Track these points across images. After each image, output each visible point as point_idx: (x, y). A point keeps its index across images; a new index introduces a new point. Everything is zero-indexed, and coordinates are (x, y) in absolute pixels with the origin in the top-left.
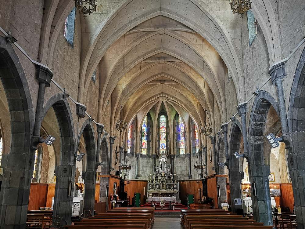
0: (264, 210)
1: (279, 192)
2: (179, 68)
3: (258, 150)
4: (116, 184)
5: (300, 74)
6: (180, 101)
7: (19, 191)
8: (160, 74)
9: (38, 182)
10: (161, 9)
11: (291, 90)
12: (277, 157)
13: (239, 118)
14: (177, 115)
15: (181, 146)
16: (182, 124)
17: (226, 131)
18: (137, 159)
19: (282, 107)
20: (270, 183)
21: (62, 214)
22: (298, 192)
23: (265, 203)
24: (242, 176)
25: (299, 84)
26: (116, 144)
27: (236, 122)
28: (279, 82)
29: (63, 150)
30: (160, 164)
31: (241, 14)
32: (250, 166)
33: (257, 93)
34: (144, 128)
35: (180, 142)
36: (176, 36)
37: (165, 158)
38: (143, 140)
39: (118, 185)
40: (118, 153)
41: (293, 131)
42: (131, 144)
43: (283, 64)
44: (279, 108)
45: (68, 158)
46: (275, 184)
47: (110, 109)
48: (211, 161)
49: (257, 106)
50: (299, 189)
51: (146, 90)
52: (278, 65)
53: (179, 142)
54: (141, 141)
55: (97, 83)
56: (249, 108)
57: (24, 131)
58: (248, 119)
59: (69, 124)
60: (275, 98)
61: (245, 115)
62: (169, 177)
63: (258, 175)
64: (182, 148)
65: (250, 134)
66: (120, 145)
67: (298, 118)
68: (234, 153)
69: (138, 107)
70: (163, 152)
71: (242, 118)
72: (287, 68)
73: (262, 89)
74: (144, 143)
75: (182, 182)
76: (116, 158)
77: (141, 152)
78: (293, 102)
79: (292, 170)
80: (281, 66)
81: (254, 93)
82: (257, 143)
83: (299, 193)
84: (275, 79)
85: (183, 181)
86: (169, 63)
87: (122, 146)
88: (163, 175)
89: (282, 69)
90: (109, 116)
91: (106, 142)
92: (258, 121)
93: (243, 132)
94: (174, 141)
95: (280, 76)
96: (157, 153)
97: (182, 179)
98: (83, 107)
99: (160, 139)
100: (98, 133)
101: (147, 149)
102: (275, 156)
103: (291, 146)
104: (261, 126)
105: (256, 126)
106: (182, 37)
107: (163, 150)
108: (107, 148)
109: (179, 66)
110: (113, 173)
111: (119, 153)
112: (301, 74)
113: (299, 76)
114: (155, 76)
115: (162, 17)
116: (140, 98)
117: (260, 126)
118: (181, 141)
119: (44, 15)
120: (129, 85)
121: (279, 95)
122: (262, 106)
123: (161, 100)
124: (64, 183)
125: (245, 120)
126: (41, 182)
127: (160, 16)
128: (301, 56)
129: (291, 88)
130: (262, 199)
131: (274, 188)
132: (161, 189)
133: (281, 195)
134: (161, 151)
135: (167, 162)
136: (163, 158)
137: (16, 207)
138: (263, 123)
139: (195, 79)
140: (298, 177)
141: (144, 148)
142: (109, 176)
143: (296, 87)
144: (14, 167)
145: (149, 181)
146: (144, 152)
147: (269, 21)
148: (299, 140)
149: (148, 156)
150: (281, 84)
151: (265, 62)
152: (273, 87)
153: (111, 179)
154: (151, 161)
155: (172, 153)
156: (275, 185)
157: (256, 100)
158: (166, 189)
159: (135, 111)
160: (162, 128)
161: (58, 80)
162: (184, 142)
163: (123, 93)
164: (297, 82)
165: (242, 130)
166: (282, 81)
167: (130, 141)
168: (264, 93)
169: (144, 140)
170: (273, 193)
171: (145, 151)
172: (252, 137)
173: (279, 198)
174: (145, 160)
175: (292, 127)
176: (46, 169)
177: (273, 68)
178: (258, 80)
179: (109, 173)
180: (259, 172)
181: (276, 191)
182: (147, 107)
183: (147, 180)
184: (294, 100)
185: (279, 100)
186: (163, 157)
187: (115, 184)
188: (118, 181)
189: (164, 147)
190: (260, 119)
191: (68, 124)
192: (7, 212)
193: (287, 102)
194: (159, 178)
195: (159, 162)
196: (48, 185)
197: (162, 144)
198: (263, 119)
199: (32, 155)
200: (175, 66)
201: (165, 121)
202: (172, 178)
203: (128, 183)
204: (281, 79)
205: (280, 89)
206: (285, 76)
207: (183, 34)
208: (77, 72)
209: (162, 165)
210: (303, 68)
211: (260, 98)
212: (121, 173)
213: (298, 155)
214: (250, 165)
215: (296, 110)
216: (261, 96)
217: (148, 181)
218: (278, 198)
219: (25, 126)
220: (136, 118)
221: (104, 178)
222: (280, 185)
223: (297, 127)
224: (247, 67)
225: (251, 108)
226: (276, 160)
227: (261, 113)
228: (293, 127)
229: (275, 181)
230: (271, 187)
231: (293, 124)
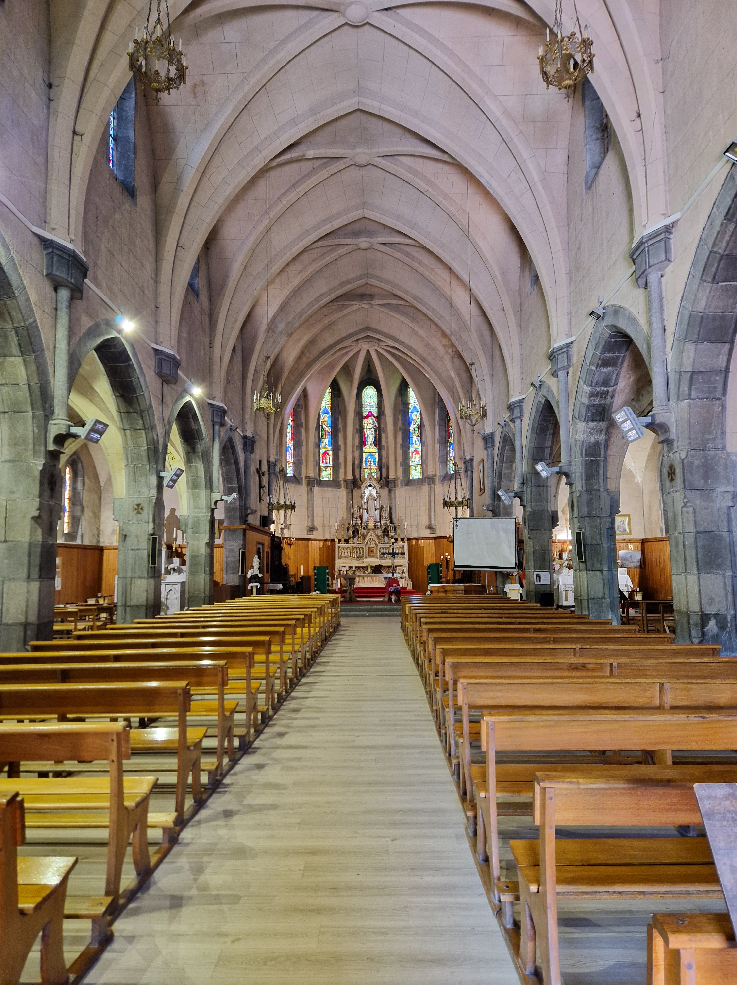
0: (601, 589)
1: (638, 556)
2: (409, 261)
3: (594, 456)
4: (261, 547)
5: (708, 254)
6: (410, 349)
7: (30, 547)
8: (362, 277)
9: (78, 542)
10: (359, 91)
11: (682, 297)
12: (639, 479)
13: (552, 382)
14: (404, 387)
15: (413, 460)
16: (415, 407)
17: (519, 415)
18: (310, 491)
19: (656, 342)
20: (617, 537)
21: (137, 606)
22: (681, 541)
23: (603, 576)
24: (554, 520)
25: (704, 278)
26: (259, 453)
27: (543, 391)
28: (653, 278)
29: (130, 461)
30: (365, 500)
31: (565, 88)
32: (574, 494)
33: (600, 312)
34: (326, 419)
35: (411, 451)
36: (401, 172)
37: (375, 487)
38: (323, 445)
39: (267, 549)
40: (263, 475)
41: (678, 399)
42: (295, 456)
43: (668, 229)
44: (649, 345)
45: (143, 480)
46: (630, 539)
47: (241, 369)
48: (482, 490)
49: (596, 348)
50: (684, 535)
51: (326, 321)
52: (656, 234)
53: (409, 448)
54: (319, 448)
55: (204, 298)
56: (579, 352)
57: (29, 409)
58: (574, 380)
59: (139, 398)
60: (642, 320)
61: (568, 373)
62: (386, 531)
63: (590, 512)
64: (416, 463)
65: (577, 417)
66: (268, 457)
67: (693, 366)
68: (537, 463)
69: (309, 365)
70: (371, 474)
71: (558, 381)
72: (675, 240)
73: (611, 303)
74: (326, 452)
75: (414, 542)
76: (261, 487)
77: (319, 474)
78: (686, 327)
79: (669, 493)
80: (663, 236)
81: (592, 313)
82: (592, 439)
83: (684, 545)
84: (644, 272)
85: (417, 539)
86: (383, 248)
87: (272, 459)
88: (371, 525)
89: (662, 243)
90: (239, 384)
91: (233, 447)
92: (597, 384)
93: (562, 415)
94: (395, 448)
95: (658, 263)
96: (357, 476)
97: (415, 536)
98: (172, 358)
99: (363, 442)
100: (213, 425)
101: (333, 467)
102: (633, 476)
103: (671, 437)
104: (605, 398)
105: (592, 396)
106: (416, 173)
107: (371, 469)
108: (236, 462)
109: (408, 255)
110: (254, 520)
111: (267, 475)
112: (711, 252)
113: (706, 257)
114: (348, 282)
115: (363, 117)
116: (312, 342)
117: (601, 397)
118: (412, 448)
119: (52, 103)
120: (283, 308)
121: (653, 311)
122: (609, 347)
123: (365, 346)
124: (137, 537)
125: (567, 383)
126: (86, 543)
127: (358, 113)
128: (714, 204)
129: (682, 292)
130: (598, 566)
131: (627, 548)
132: (366, 558)
133: (643, 564)
134: (367, 472)
135: (379, 496)
136: (370, 488)
137: (26, 584)
138: (611, 389)
139: (446, 289)
140: (683, 507)
141: (325, 465)
142: (244, 527)
143: (695, 287)
144: (12, 492)
145: (340, 540)
146: (326, 476)
147: (639, 116)
148: (692, 421)
149: (335, 483)
150: (660, 283)
151: (624, 229)
152: (640, 292)
153: (250, 533)
154: (342, 493)
155: (392, 476)
156: (630, 541)
157: (595, 332)
158: (377, 558)
159: (302, 375)
160: (367, 417)
161: (104, 285)
162: (420, 450)
163: (271, 328)
164: (699, 275)
165: (559, 410)
166: (662, 276)
167: (292, 447)
168: (617, 310)
169: (326, 445)
170: (625, 559)
171: (328, 472)
172: (581, 425)
173: (638, 570)
174: (329, 492)
175: (679, 388)
176: (94, 513)
177: (641, 243)
178: (603, 279)
179: (244, 520)
180: (594, 506)
181: (631, 556)
182: (331, 366)
183: (335, 538)
184: (686, 323)
185: (650, 323)
186: (370, 486)
187: (259, 546)
188: (266, 540)
189: (372, 463)
190: (604, 380)
191: (137, 397)
192: (5, 595)
193: (671, 327)
194: (361, 530)
195: (362, 497)
196: (101, 550)
197: (368, 456)
198: (610, 380)
199: (55, 465)
200: (398, 255)
201: (376, 400)
202: (391, 533)
203: (290, 545)
204: (659, 270)
205: (655, 295)
206: (669, 261)
207: (418, 164)
208: (149, 265)
209: (367, 502)
210: (716, 237)
211: (607, 326)
212: (273, 522)
213: (686, 457)
214: (574, 490)
215: (690, 348)
216: (608, 321)
217: (337, 540)
218: (637, 572)
219: (30, 395)
220: (305, 394)
221: (231, 531)
222: (643, 542)
223: (690, 389)
224: (579, 248)
225: (583, 353)
226: (637, 484)
227: (606, 363)
228: (681, 389)
229: (630, 533)
230: (620, 547)
231: (681, 383)
